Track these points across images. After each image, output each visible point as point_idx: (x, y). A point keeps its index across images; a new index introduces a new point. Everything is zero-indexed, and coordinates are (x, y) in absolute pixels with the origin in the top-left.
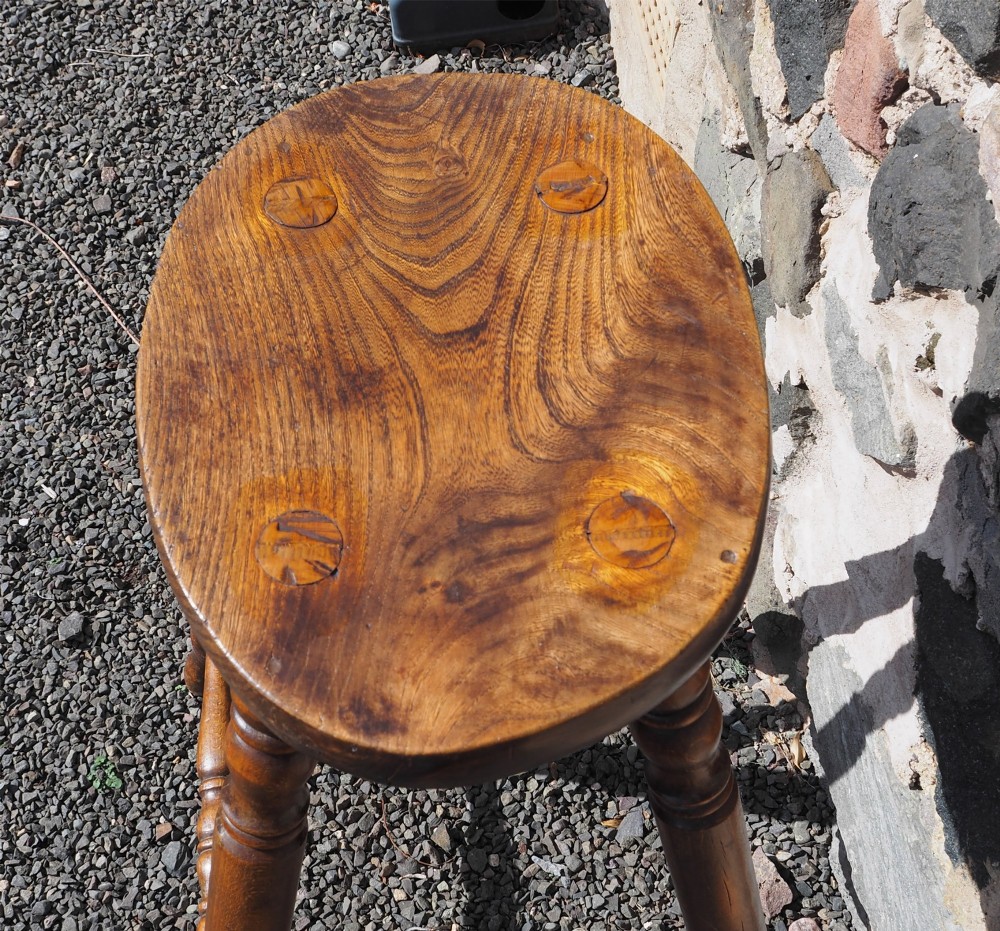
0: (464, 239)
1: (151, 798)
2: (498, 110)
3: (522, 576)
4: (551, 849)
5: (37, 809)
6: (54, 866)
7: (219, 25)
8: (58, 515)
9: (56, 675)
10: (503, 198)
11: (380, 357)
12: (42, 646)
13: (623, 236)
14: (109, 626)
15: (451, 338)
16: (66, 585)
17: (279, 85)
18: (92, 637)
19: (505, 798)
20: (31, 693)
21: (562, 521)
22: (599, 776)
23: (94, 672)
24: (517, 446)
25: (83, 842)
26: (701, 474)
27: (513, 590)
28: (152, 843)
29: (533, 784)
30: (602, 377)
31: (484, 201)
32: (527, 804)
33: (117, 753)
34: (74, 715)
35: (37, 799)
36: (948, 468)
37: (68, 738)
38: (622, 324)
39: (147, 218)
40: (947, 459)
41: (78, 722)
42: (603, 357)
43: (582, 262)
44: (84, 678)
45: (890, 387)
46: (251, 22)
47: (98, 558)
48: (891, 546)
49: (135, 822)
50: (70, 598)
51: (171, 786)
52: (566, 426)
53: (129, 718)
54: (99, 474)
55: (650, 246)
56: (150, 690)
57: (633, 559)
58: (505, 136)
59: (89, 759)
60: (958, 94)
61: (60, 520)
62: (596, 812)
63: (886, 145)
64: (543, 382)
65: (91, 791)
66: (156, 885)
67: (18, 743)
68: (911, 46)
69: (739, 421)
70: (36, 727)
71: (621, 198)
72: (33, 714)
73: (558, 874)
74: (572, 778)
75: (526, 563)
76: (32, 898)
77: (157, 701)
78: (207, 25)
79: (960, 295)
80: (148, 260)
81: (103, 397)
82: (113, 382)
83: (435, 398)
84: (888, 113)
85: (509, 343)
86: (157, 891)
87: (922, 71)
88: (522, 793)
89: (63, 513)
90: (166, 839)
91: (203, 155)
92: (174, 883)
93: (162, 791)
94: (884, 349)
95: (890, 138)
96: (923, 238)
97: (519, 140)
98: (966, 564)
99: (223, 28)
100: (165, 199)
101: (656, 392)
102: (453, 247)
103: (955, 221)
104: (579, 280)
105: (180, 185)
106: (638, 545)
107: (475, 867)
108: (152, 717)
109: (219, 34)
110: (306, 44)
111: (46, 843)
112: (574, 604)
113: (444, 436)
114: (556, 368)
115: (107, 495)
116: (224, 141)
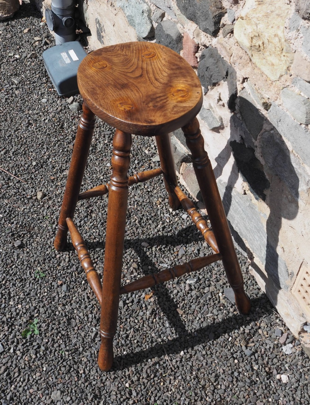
0: (132, 65)
1: (54, 277)
2: (130, 47)
3: (165, 102)
4: (164, 262)
5: (23, 287)
6: (33, 298)
7: (9, 101)
8: (5, 220)
9: (17, 256)
10: (137, 58)
11: (126, 82)
12: (11, 250)
13: (161, 59)
14: (28, 242)
15: (137, 78)
16: (13, 235)
17: (31, 112)
18: (24, 245)
19: (148, 253)
20: (12, 262)
21: (168, 95)
22: (170, 243)
23: (28, 253)
24: (156, 88)
25: (39, 291)
26: (189, 85)
27: (165, 104)
28: (58, 286)
29: (154, 249)
30: (166, 77)
31: (134, 60)
32: (154, 253)
33: (41, 269)
34: (25, 263)
35: (22, 285)
36: (230, 121)
37: (26, 269)
38: (166, 70)
39: (5, 148)
40: (230, 119)
41: (28, 265)
42: (165, 74)
43: (156, 64)
44: (25, 255)
45: (213, 111)
46: (18, 99)
47: (19, 227)
48: (224, 147)
49: (51, 283)
50: (15, 238)
51: (59, 273)
52: (163, 84)
53: (41, 261)
54: (13, 208)
55: (166, 59)
56: (45, 253)
57: (183, 97)
58: (133, 50)
59: (34, 272)
60: (210, 43)
61: (5, 221)
62: (172, 252)
63: (198, 62)
64: (156, 79)
65: (37, 279)
66: (63, 295)
67: (12, 273)
68: (198, 38)
69: (193, 77)
70: (16, 269)
71: (158, 54)
72: (14, 266)
73: (167, 266)
74: (164, 244)
75: (165, 101)
76: (29, 307)
77: (48, 254)
78: (5, 102)
79: (222, 81)
80: (9, 157)
81: (7, 191)
82: (9, 187)
83: (138, 85)
84: (197, 55)
85: (148, 76)
86: (63, 297)
87: (202, 41)
88: (152, 251)
89: (6, 219)
90: (61, 285)
91: (15, 131)
92: (67, 294)
93: (56, 274)
94: (210, 104)
95: (199, 60)
96: (211, 73)
97: (136, 50)
98: (240, 135)
99: (11, 102)
100: (9, 143)
101: (177, 77)
102: (131, 66)
103: (217, 67)
104: (156, 66)
105: (12, 139)
106: (183, 95)
107: (146, 270)
108: (48, 259)
109: (10, 103)
110: (35, 101)
111: (29, 294)
112: (176, 104)
113: (142, 90)
114: (158, 77)
115: (17, 212)
116: (20, 127)
